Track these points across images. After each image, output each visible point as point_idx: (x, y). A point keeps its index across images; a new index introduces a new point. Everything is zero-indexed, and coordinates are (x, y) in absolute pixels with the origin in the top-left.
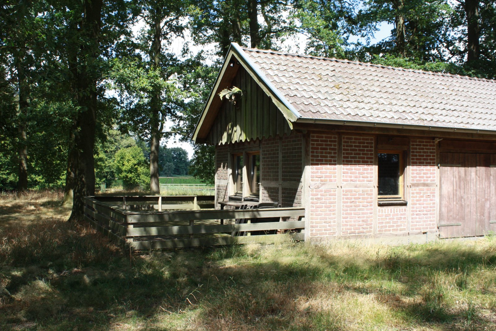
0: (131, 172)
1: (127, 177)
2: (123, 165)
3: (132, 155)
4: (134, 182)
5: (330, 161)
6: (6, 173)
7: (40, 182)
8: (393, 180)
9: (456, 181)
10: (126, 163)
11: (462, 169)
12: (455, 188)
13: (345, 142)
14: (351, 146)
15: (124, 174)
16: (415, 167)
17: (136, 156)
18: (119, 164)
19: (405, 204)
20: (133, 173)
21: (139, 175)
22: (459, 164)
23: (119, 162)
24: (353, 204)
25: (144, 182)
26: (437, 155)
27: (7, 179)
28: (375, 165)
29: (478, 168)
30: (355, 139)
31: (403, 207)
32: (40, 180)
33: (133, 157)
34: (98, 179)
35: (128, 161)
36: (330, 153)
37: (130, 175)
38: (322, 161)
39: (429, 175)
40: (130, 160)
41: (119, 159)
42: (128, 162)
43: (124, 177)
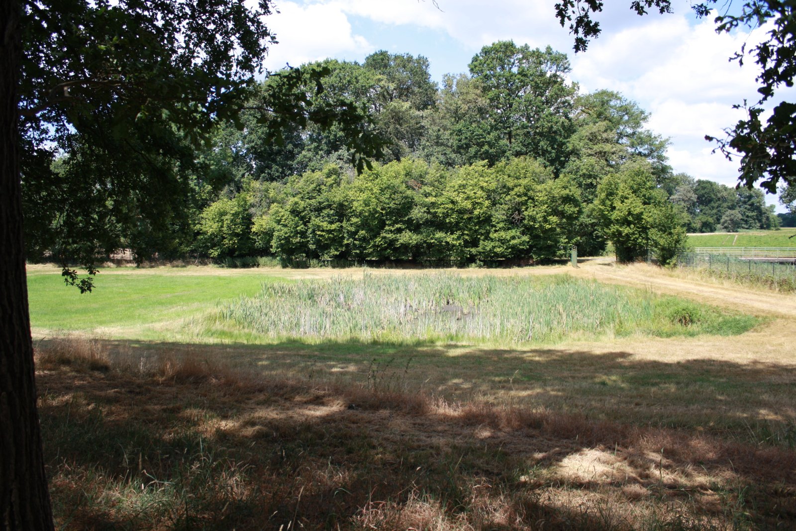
0: (629, 223)
1: (620, 233)
2: (613, 208)
3: (632, 188)
4: (635, 245)
6: (393, 229)
7: (454, 245)
10: (618, 204)
15: (614, 228)
17: (639, 189)
18: (602, 207)
20: (632, 226)
21: (644, 229)
23: (603, 203)
25: (656, 244)
27: (397, 240)
32: (455, 242)
33: (634, 192)
34: (563, 240)
35: (623, 199)
37: (626, 230)
40: (627, 198)
41: (603, 195)
42: (622, 202)
43: (613, 233)
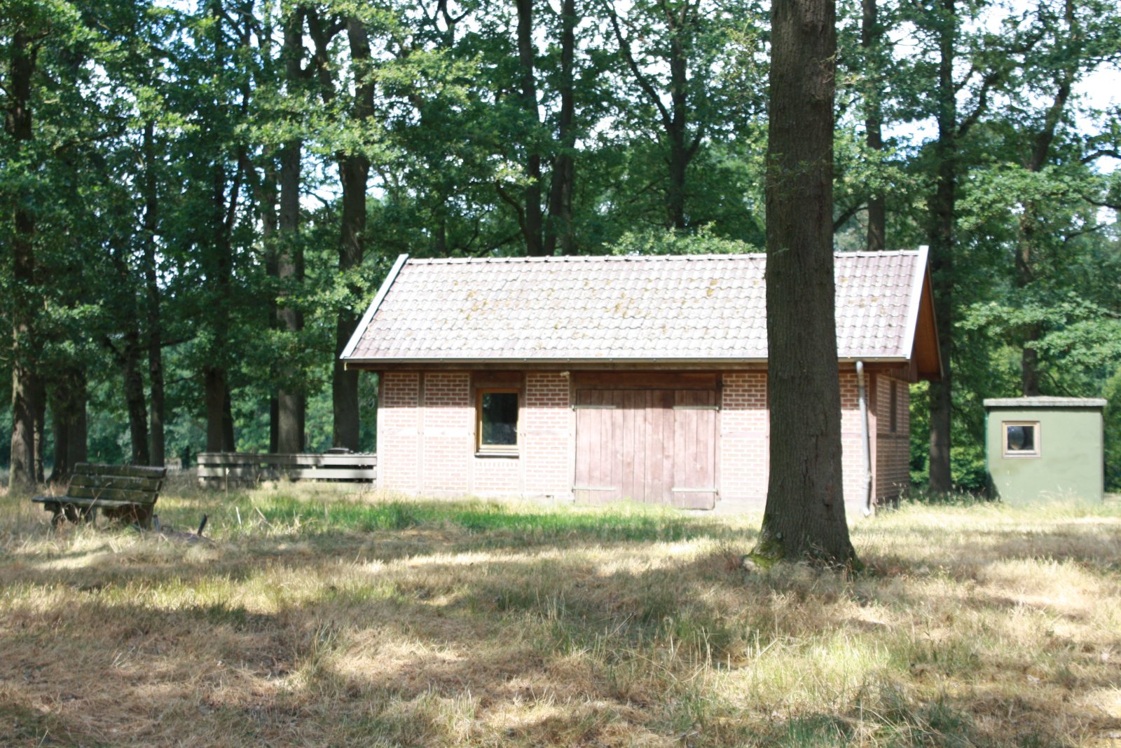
5: (409, 403)
8: (507, 426)
9: (606, 430)
11: (618, 413)
12: (604, 439)
13: (428, 381)
14: (437, 385)
16: (533, 410)
19: (517, 457)
22: (613, 404)
24: (438, 454)
26: (571, 393)
28: (471, 406)
29: (649, 410)
30: (443, 377)
31: (514, 461)
36: (409, 394)
38: (398, 403)
39: (557, 420)
